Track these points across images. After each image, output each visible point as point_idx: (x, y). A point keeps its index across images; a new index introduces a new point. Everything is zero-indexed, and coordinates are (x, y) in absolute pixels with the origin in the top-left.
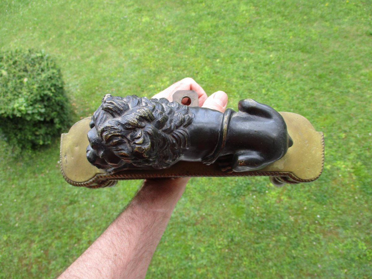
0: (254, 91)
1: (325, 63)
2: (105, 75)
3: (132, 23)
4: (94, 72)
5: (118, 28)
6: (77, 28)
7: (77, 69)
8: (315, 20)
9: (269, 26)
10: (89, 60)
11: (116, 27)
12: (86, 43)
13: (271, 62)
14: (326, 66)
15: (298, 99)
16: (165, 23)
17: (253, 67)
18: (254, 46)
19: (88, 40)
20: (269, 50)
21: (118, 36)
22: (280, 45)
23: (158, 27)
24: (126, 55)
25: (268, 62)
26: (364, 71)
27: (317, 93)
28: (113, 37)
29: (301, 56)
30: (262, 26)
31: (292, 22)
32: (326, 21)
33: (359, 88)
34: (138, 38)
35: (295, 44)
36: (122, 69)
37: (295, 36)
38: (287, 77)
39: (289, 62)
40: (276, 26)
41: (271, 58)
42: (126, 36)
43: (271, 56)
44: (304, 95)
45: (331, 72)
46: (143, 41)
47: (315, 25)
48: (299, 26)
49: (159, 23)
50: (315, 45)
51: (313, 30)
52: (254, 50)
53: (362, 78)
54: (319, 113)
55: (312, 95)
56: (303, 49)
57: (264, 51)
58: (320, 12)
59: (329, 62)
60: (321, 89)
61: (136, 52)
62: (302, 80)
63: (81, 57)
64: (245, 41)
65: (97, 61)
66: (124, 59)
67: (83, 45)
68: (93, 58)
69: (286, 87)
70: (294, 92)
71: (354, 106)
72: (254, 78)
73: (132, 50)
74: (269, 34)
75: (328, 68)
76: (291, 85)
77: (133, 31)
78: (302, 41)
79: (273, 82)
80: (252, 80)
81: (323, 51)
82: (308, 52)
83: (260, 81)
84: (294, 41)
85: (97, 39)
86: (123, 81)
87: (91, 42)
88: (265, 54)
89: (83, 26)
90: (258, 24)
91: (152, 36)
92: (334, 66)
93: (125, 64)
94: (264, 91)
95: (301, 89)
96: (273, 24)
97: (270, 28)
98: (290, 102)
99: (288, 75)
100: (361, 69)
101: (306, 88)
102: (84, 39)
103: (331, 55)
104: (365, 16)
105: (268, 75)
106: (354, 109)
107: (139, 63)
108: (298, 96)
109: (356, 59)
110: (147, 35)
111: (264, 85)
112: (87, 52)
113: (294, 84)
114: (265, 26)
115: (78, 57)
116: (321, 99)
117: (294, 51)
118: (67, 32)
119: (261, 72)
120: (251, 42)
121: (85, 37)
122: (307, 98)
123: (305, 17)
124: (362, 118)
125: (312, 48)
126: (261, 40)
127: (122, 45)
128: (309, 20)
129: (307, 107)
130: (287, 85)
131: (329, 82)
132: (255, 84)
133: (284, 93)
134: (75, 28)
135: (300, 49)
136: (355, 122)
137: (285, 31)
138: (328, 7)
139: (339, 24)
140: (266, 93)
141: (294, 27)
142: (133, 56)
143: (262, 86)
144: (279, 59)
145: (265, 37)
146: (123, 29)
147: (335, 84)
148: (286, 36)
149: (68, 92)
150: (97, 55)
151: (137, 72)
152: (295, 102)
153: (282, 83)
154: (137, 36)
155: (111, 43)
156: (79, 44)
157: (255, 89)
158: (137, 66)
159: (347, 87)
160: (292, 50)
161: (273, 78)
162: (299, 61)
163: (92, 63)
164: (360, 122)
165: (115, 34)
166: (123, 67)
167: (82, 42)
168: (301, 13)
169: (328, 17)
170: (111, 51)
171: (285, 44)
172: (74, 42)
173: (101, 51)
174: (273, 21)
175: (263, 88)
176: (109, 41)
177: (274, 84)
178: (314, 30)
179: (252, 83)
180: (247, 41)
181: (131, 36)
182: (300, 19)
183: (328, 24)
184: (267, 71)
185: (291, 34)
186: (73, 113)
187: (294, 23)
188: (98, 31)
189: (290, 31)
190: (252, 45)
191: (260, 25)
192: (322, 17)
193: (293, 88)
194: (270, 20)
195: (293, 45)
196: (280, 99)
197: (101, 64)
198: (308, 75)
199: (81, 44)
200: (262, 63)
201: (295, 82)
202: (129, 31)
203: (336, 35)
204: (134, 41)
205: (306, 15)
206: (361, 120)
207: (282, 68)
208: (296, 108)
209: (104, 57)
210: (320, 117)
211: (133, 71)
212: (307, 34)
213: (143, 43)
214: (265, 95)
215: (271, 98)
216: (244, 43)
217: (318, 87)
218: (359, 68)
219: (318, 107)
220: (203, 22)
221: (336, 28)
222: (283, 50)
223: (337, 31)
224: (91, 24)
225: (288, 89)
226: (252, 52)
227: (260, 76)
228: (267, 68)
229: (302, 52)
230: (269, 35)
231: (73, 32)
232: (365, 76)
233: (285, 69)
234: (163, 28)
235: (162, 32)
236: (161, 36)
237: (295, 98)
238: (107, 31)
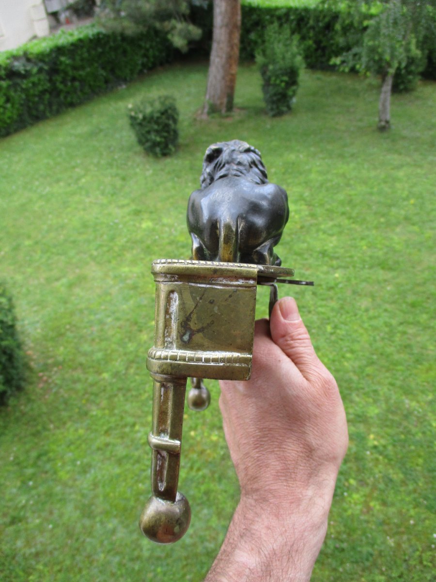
0: (314, 328)
1: (419, 285)
2: (83, 306)
3: (125, 230)
4: (65, 302)
5: (105, 237)
6: (43, 237)
7: (38, 297)
8: (398, 224)
9: (330, 232)
10: (58, 284)
11: (102, 236)
12: (56, 258)
13: (337, 285)
14: (420, 289)
15: (383, 339)
16: (176, 230)
17: (311, 293)
18: (311, 261)
19: (58, 254)
20: (332, 267)
21: (105, 249)
22: (348, 260)
23: (165, 235)
24: (115, 277)
25: (332, 284)
27: (411, 330)
28: (96, 249)
29: (381, 274)
30: (321, 233)
31: (364, 226)
32: (414, 224)
34: (135, 252)
35: (371, 257)
36: (108, 298)
37: (371, 246)
38: (363, 307)
39: (364, 284)
40: (340, 233)
41: (336, 279)
42: (116, 249)
43: (337, 275)
44: (391, 333)
45: (428, 298)
46: (142, 256)
47: (398, 230)
48: (374, 232)
49: (167, 229)
50: (401, 259)
51: (396, 238)
52: (309, 267)
54: (418, 361)
55: (404, 333)
56: (383, 265)
57: (325, 268)
58: (403, 212)
59: (425, 283)
60: (417, 323)
61: (131, 271)
62: (386, 310)
63: (47, 279)
64: (296, 254)
65: (71, 286)
66: (112, 283)
67: (50, 262)
68: (64, 281)
69: (363, 322)
70: (375, 328)
72: (312, 308)
73: (125, 269)
74: (331, 244)
75: (424, 292)
76: (370, 318)
77: (127, 242)
78: (380, 253)
79: (342, 315)
80: (310, 312)
81: (413, 267)
82: (391, 269)
83: (323, 313)
84: (369, 253)
85: (72, 253)
86: (109, 316)
87: (63, 258)
88: (327, 273)
89: (52, 235)
90: (314, 229)
91: (156, 249)
92: (432, 288)
93: (114, 291)
94: (329, 328)
95: (387, 324)
96: (336, 230)
97: (332, 235)
98: (371, 345)
99: (365, 303)
101: (394, 322)
102: (53, 253)
103: (426, 273)
105: (333, 304)
107: (135, 287)
108: (382, 334)
110: (148, 247)
111: (329, 319)
112: (56, 273)
113: (375, 317)
114: (324, 232)
115: (42, 281)
116: (419, 339)
117: (371, 267)
118: (27, 243)
119: (323, 300)
120: (306, 256)
121: (54, 250)
122: (397, 338)
123: (382, 220)
125: (397, 263)
126: (320, 252)
127: (109, 262)
128: (388, 224)
129: (398, 352)
130: (365, 318)
131: (427, 313)
132: (315, 318)
133: (361, 331)
134: (40, 236)
135: (379, 265)
137: (354, 239)
138: (414, 205)
139: (433, 229)
140: (333, 331)
141: (367, 233)
142: (126, 278)
143: (326, 320)
144: (349, 280)
145: (326, 248)
146: (112, 239)
148: (356, 247)
149: (23, 333)
150: (71, 277)
151: (132, 302)
152: (379, 344)
153: (355, 315)
154: (132, 248)
155: (94, 258)
156: (43, 260)
157: (315, 326)
158: (132, 292)
160: (367, 266)
161: (342, 308)
162: (379, 282)
163: (62, 289)
165: (101, 246)
166: (110, 294)
167: (49, 258)
168: (376, 213)
169: (415, 219)
170: (93, 271)
171: (356, 258)
172: (37, 258)
173: (77, 271)
174: (335, 225)
175: (328, 324)
176: (91, 256)
177: (344, 317)
178: (398, 238)
179: (310, 316)
180: (299, 254)
181: (124, 248)
182: (375, 222)
183: (416, 228)
184: (332, 298)
185: (363, 243)
186: (27, 366)
187: (367, 228)
188: (74, 242)
189: (362, 239)
190: (306, 259)
191: (318, 231)
192: (407, 219)
193: (374, 322)
194: (331, 223)
195: (367, 259)
196: (354, 341)
197: (77, 290)
198: (394, 302)
199: (47, 260)
200: (324, 287)
201: (376, 314)
202: (121, 241)
203: (430, 243)
204: (128, 256)
205: (383, 215)
207: (355, 292)
208: (382, 354)
209: (81, 280)
210: (419, 366)
211: (126, 300)
212: (387, 243)
213: (142, 259)
214: (332, 334)
215: (341, 340)
216: (295, 257)
217: (411, 320)
219: (415, 351)
221: (429, 233)
222: (354, 267)
223: (430, 237)
224: (65, 232)
225: (366, 325)
226: (307, 269)
227: (321, 306)
228: (331, 293)
229: (383, 268)
230: (331, 245)
231: (37, 243)
233: (360, 295)
234: (172, 237)
235: (171, 243)
236: (169, 248)
237: (378, 338)
238: (88, 242)
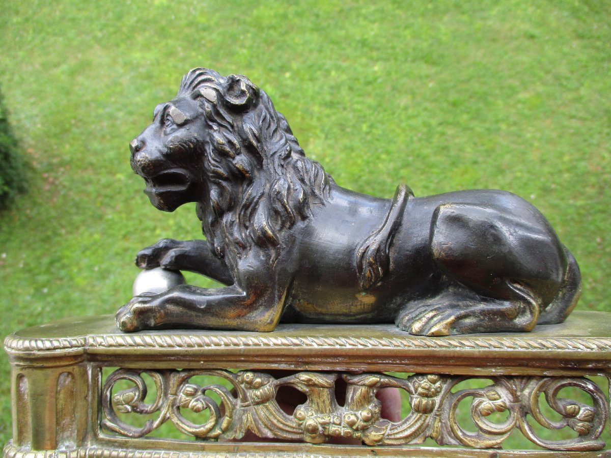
0: (349, 127)
1: (463, 82)
2: (88, 97)
3: (135, 7)
4: (68, 93)
5: (110, 15)
6: (35, 13)
7: (34, 86)
8: (446, 11)
9: (372, 18)
10: (57, 72)
11: (106, 13)
12: (52, 39)
13: (375, 79)
14: (464, 87)
15: (420, 140)
16: (195, 9)
17: (347, 87)
18: (349, 51)
19: (55, 35)
20: (372, 59)
21: (111, 29)
22: (390, 51)
23: (183, 15)
24: (125, 64)
25: (371, 78)
26: (522, 96)
27: (450, 131)
28: (101, 30)
29: (424, 69)
30: (361, 19)
31: (410, 13)
32: (463, 13)
33: (515, 124)
34: (147, 34)
35: (414, 49)
36: (118, 89)
37: (416, 36)
38: (402, 105)
39: (405, 80)
40: (383, 20)
41: (375, 72)
42: (125, 30)
43: (376, 68)
44: (429, 134)
45: (471, 97)
46: (156, 39)
47: (446, 18)
48: (420, 20)
49: (184, 7)
50: (446, 53)
51: (443, 28)
52: (347, 58)
53: (520, 106)
54: (454, 164)
55: (442, 134)
56: (427, 59)
57: (364, 60)
59: (469, 80)
60: (456, 124)
61: (143, 58)
62: (425, 109)
63: (43, 65)
64: (332, 42)
65: (73, 73)
66: (121, 71)
67: (45, 44)
68: (64, 67)
69: (401, 121)
70: (413, 128)
71: (508, 152)
72: (348, 105)
73: (136, 55)
74: (373, 31)
75: (467, 90)
76: (409, 118)
77: (137, 22)
78: (425, 45)
79: (379, 113)
80: (345, 109)
81: (458, 62)
82: (434, 64)
83: (360, 111)
84: (412, 44)
85: (71, 34)
86: (119, 110)
87: (61, 39)
88: (366, 65)
89: (46, 10)
90: (354, 14)
91: (172, 31)
92: (476, 86)
93: (125, 80)
94: (365, 127)
95: (425, 124)
96: (378, 15)
97: (374, 22)
98: (407, 146)
99: (404, 100)
100: (517, 93)
101: (434, 122)
102: (48, 33)
103: (472, 69)
104: (523, 6)
105: (370, 101)
106: (508, 157)
107: (149, 77)
108: (420, 135)
109: (510, 77)
110: (163, 29)
111: (365, 117)
112: (53, 58)
113: (414, 117)
114: (365, 18)
115: (37, 66)
116: (457, 141)
117: (413, 61)
118: (15, 20)
119: (359, 96)
120: (343, 45)
121: (50, 30)
122: (435, 139)
123: (430, 6)
124: (521, 171)
125: (442, 56)
126: (359, 42)
127: (118, 45)
128: (436, 12)
129: (435, 154)
130: (403, 117)
131: (468, 113)
132: (350, 115)
133: (398, 131)
134: (30, 12)
135: (423, 58)
136: (509, 178)
137: (398, 27)
139: (483, 19)
140: (368, 130)
141: (411, 20)
142: (138, 66)
143: (362, 118)
144: (389, 74)
145: (366, 36)
146: (120, 17)
147: (477, 116)
148: (399, 37)
149: (19, 128)
150: (72, 62)
151: (146, 94)
152: (416, 146)
153: (394, 113)
154: (145, 30)
155: (98, 41)
156: (37, 41)
157: (351, 124)
158: (146, 83)
159: (497, 122)
160: (409, 59)
161: (379, 105)
162: (421, 78)
163: (63, 77)
164: (516, 178)
165: (105, 26)
166: (121, 84)
167: (43, 40)
169: (466, 7)
170: (99, 56)
171: (398, 50)
172: (29, 38)
173: (80, 56)
174: (377, 10)
175: (364, 122)
176: (95, 38)
177: (381, 115)
178: (445, 28)
179: (345, 113)
180: (337, 43)
181: (133, 29)
182: (422, 9)
183: (465, 18)
184: (369, 94)
185: (407, 33)
186: (27, 165)
187: (413, 15)
188: (73, 20)
189: (406, 27)
190: (344, 49)
191: (358, 16)
192: (457, 6)
193: (413, 122)
194: (372, 8)
195: (410, 51)
196: (390, 141)
197: (80, 79)
198: (435, 100)
199: (42, 42)
200: (362, 81)
201: (415, 113)
202: (130, 20)
203: (479, 35)
204: (140, 39)
206: (519, 174)
207: (394, 88)
208: (418, 156)
209: (84, 67)
210: (455, 169)
211: (139, 91)
212: (433, 34)
213: (156, 43)
214: (367, 133)
215: (378, 140)
216: (331, 46)
217: (451, 120)
218: (514, 91)
219: (453, 153)
220: (262, 8)
221: (479, 24)
222: (396, 59)
223: (479, 29)
224: (61, 7)
225: (404, 125)
226: (344, 61)
227: (358, 103)
228: (369, 88)
229: (426, 62)
230: (372, 33)
231: (27, 20)
232: (524, 103)
233: (399, 91)
234: (191, 18)
235: (190, 24)
236: (188, 31)
237: (415, 139)
238: (90, 20)
